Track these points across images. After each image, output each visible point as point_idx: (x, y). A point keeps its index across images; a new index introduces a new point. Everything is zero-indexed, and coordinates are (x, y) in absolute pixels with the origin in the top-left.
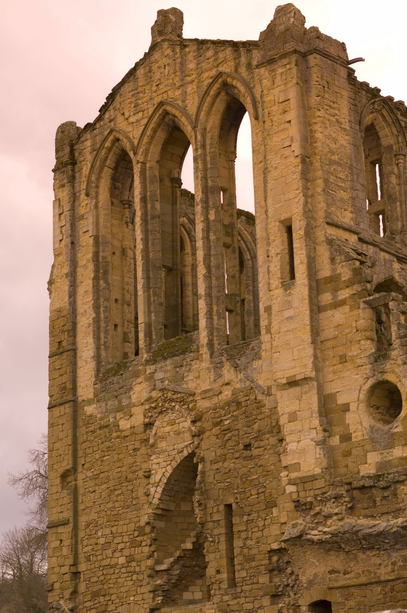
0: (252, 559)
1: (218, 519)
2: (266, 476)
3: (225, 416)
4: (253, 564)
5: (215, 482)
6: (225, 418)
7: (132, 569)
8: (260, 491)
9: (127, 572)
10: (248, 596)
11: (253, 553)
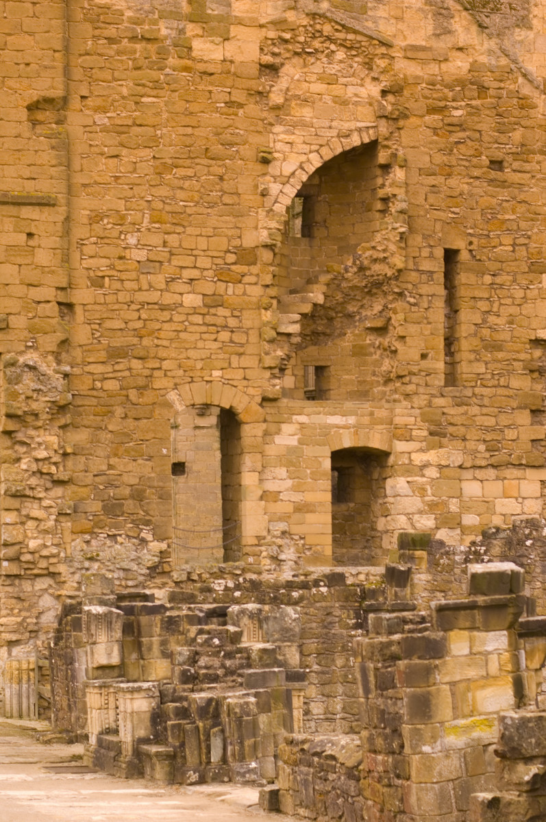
0: (496, 347)
1: (431, 269)
2: (532, 220)
3: (454, 100)
4: (500, 355)
5: (428, 207)
6: (454, 104)
7: (220, 321)
8: (519, 241)
9: (205, 324)
10: (486, 404)
11: (502, 338)
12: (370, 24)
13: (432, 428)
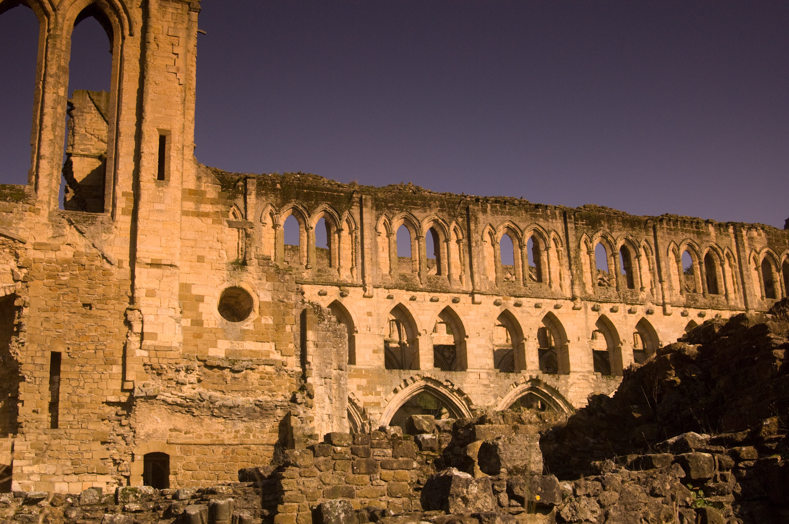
0: (80, 406)
1: (42, 363)
3: (62, 271)
4: (83, 411)
5: (42, 329)
6: (62, 274)
8: (99, 347)
10: (73, 438)
11: (84, 401)
12: (13, 231)
13: (37, 452)
